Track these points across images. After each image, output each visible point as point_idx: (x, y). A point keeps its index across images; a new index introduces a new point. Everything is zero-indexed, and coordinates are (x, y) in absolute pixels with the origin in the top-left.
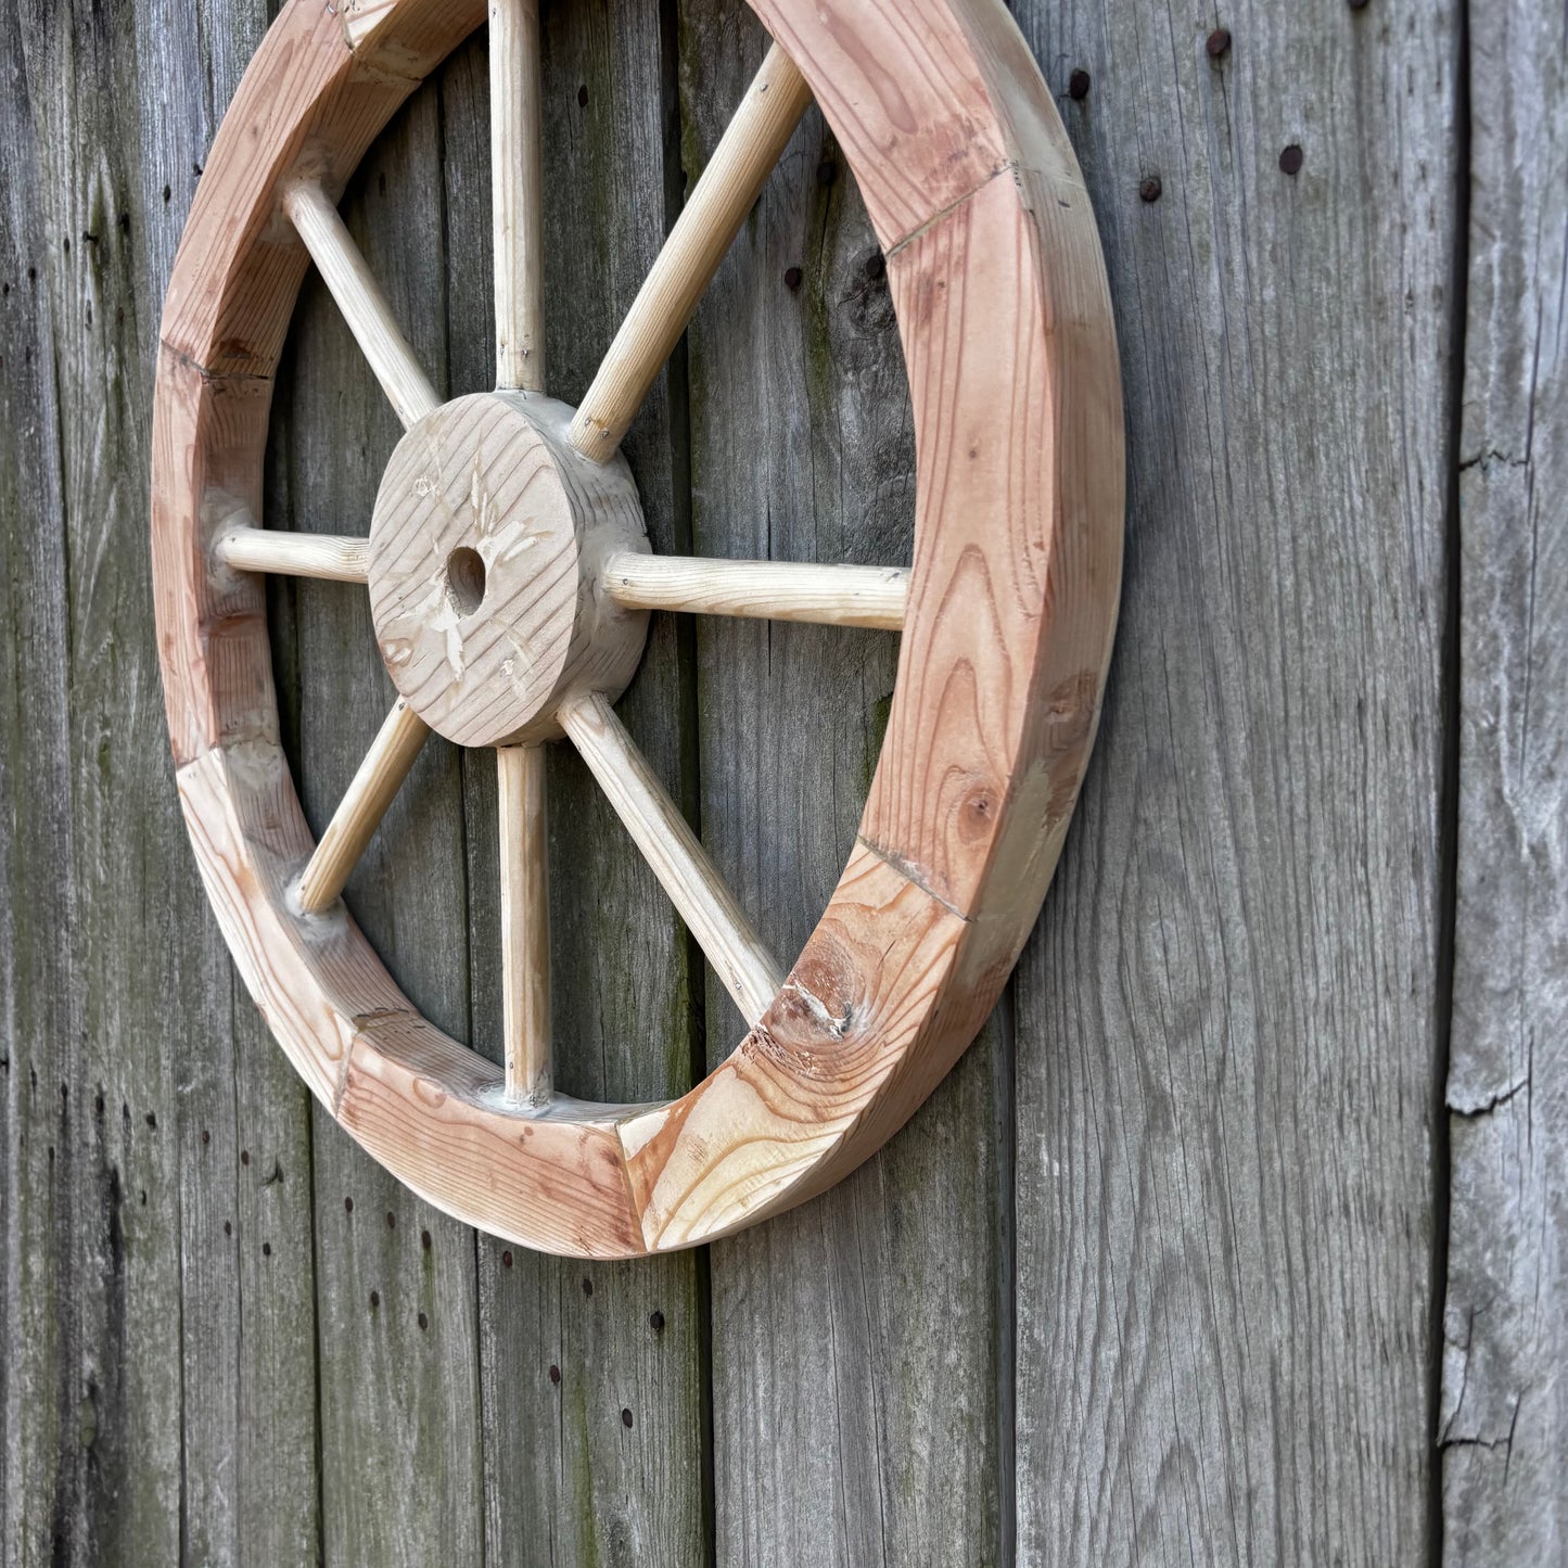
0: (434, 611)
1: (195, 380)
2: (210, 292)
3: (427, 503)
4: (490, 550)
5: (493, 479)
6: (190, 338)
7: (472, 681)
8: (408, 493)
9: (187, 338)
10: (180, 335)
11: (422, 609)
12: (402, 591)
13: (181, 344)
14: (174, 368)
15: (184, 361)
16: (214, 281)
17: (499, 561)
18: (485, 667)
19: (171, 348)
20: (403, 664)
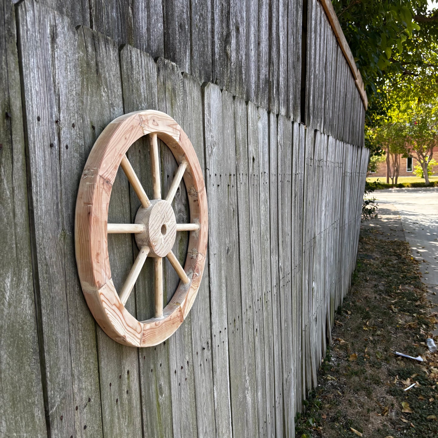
0: (160, 235)
1: (110, 188)
2: (115, 168)
3: (159, 217)
4: (167, 225)
5: (168, 214)
6: (110, 177)
7: (165, 245)
8: (156, 215)
9: (108, 177)
10: (106, 176)
11: (158, 235)
12: (155, 233)
13: (106, 178)
14: (104, 183)
15: (107, 182)
16: (116, 166)
17: (169, 226)
18: (167, 243)
19: (103, 178)
20: (155, 246)
